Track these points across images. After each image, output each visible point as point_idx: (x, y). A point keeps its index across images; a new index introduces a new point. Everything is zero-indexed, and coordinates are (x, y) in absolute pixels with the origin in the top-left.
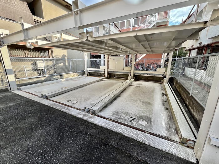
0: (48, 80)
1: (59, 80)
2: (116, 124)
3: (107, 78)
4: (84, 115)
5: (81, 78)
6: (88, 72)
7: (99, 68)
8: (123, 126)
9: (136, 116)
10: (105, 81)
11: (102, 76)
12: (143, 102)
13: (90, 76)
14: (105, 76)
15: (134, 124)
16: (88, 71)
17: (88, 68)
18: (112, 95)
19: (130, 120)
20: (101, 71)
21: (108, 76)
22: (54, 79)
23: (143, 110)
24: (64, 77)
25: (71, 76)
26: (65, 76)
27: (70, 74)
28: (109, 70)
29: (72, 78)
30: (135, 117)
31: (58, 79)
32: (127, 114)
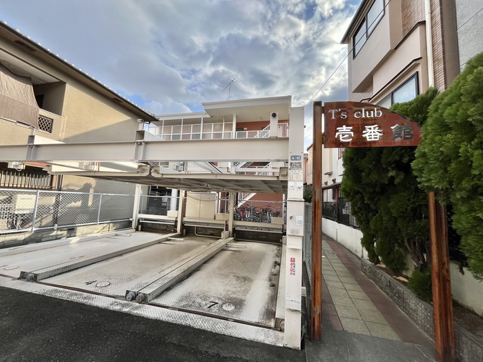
0: (35, 239)
1: (64, 240)
2: (184, 313)
3: (181, 236)
4: (123, 305)
5: (120, 235)
6: (139, 223)
7: (165, 214)
8: (195, 315)
9: (219, 299)
10: (175, 243)
11: (170, 232)
12: (238, 278)
13: (142, 230)
14: (176, 231)
15: (214, 310)
16: (139, 220)
17: (139, 213)
18: (185, 267)
19: (209, 305)
20: (169, 221)
21: (182, 230)
22: (50, 238)
23: (234, 289)
24: (77, 234)
25: (95, 231)
26: (81, 230)
27: (95, 226)
28: (185, 219)
29: (99, 235)
30: (217, 302)
31: (60, 238)
32: (205, 298)
